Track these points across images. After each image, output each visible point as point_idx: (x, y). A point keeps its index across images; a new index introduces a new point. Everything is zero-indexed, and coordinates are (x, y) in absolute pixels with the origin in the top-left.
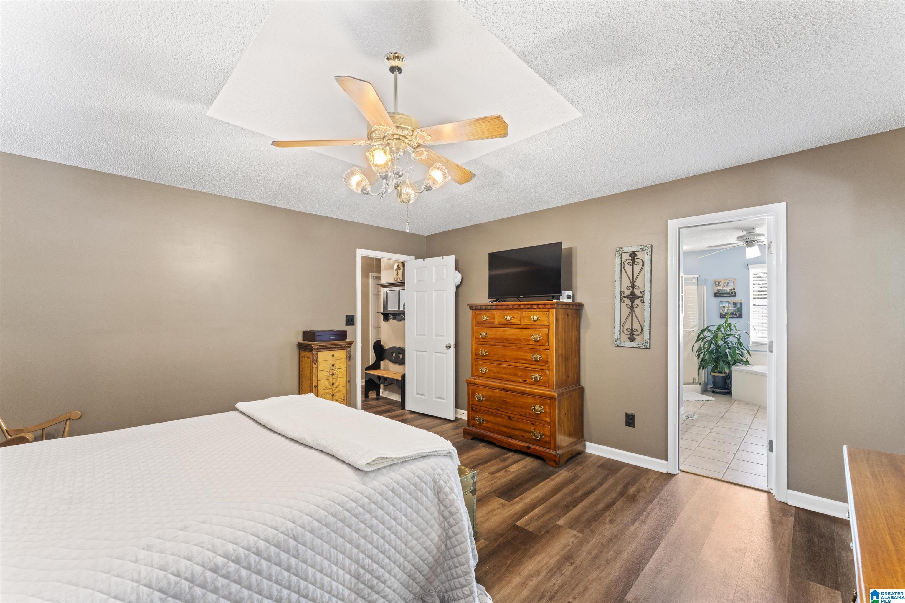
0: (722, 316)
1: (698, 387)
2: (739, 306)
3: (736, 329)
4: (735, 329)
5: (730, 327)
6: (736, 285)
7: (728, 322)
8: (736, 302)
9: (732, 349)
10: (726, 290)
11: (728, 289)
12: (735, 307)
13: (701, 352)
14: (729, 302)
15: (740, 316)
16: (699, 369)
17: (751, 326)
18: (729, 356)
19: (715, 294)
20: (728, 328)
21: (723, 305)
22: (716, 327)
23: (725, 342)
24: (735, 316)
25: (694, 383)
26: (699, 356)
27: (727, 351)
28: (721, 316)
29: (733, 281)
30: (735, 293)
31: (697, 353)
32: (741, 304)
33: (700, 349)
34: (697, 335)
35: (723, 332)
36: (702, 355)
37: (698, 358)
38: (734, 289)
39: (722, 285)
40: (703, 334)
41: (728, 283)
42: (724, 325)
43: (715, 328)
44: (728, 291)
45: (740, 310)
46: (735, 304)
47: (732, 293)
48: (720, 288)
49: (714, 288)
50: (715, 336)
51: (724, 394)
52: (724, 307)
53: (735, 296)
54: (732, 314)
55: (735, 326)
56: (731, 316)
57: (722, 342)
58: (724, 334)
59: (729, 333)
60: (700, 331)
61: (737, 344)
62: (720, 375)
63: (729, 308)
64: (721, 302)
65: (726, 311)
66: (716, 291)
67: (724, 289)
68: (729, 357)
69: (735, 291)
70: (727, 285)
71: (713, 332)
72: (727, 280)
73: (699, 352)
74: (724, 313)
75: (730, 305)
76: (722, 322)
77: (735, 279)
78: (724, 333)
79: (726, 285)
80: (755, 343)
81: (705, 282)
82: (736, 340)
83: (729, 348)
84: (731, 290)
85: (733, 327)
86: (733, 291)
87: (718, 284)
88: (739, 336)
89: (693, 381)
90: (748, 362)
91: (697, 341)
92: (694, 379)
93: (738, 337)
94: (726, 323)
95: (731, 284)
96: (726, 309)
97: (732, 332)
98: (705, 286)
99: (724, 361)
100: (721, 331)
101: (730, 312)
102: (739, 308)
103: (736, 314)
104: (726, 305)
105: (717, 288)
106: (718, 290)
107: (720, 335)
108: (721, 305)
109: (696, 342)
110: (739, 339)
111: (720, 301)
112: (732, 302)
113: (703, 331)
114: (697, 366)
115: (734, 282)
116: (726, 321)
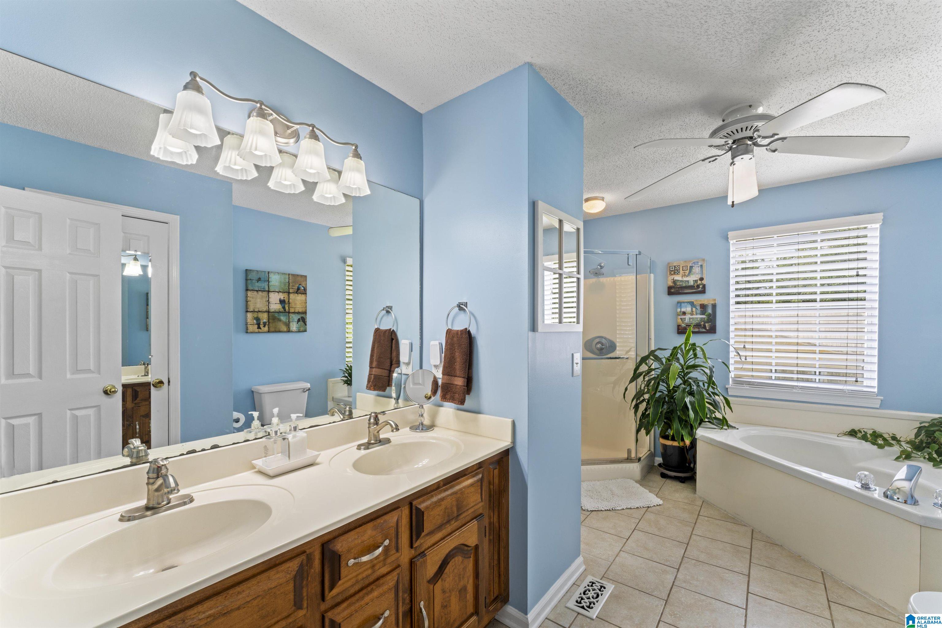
0: (681, 331)
1: (636, 468)
2: (710, 311)
3: (705, 357)
4: (702, 356)
5: (694, 351)
6: (704, 271)
7: (691, 341)
8: (705, 303)
9: (696, 396)
10: (688, 281)
11: (691, 279)
12: (703, 313)
13: (642, 398)
14: (692, 304)
15: (713, 330)
16: (638, 431)
17: (731, 349)
18: (691, 412)
19: (670, 288)
20: (691, 352)
21: (683, 310)
22: (670, 352)
23: (685, 382)
24: (704, 330)
25: (629, 460)
26: (636, 407)
27: (688, 400)
28: (678, 329)
29: (700, 264)
30: (704, 286)
31: (635, 400)
32: (714, 306)
33: (639, 394)
34: (635, 367)
35: (682, 361)
36: (643, 406)
37: (636, 412)
38: (702, 279)
39: (681, 272)
40: (646, 364)
41: (691, 267)
42: (683, 347)
43: (667, 354)
44: (692, 283)
45: (712, 319)
46: (703, 307)
47: (698, 286)
48: (678, 278)
49: (667, 277)
50: (666, 370)
51: (682, 480)
52: (684, 313)
53: (703, 292)
54: (698, 325)
55: (702, 350)
56: (697, 330)
57: (679, 381)
58: (682, 366)
59: (691, 362)
60: (638, 360)
61: (706, 385)
62: (675, 444)
63: (692, 314)
64: (680, 303)
65: (687, 321)
66: (671, 284)
67: (685, 279)
68: (692, 414)
69: (704, 282)
70: (690, 272)
71: (664, 360)
72: (690, 261)
73: (637, 401)
74: (683, 325)
75: (694, 309)
76: (679, 340)
77: (704, 260)
78: (683, 363)
79: (687, 272)
80: (738, 382)
81: (652, 268)
82: (705, 378)
83: (691, 393)
84: (696, 281)
85: (699, 353)
86: (699, 282)
87: (675, 271)
88: (711, 371)
89: (626, 456)
90: (727, 421)
91: (635, 377)
92: (629, 451)
93: (708, 371)
94: (686, 344)
95: (696, 269)
96: (687, 317)
97: (698, 362)
98: (652, 275)
99: (681, 420)
100: (678, 359)
101: (694, 322)
102: (709, 315)
103: (705, 327)
104: (688, 309)
105: (672, 277)
106: (674, 282)
107: (676, 367)
108: (679, 310)
109: (631, 381)
110: (710, 378)
111: (678, 303)
112: (697, 303)
113: (644, 360)
114: (634, 427)
115: (701, 266)
116: (687, 339)
